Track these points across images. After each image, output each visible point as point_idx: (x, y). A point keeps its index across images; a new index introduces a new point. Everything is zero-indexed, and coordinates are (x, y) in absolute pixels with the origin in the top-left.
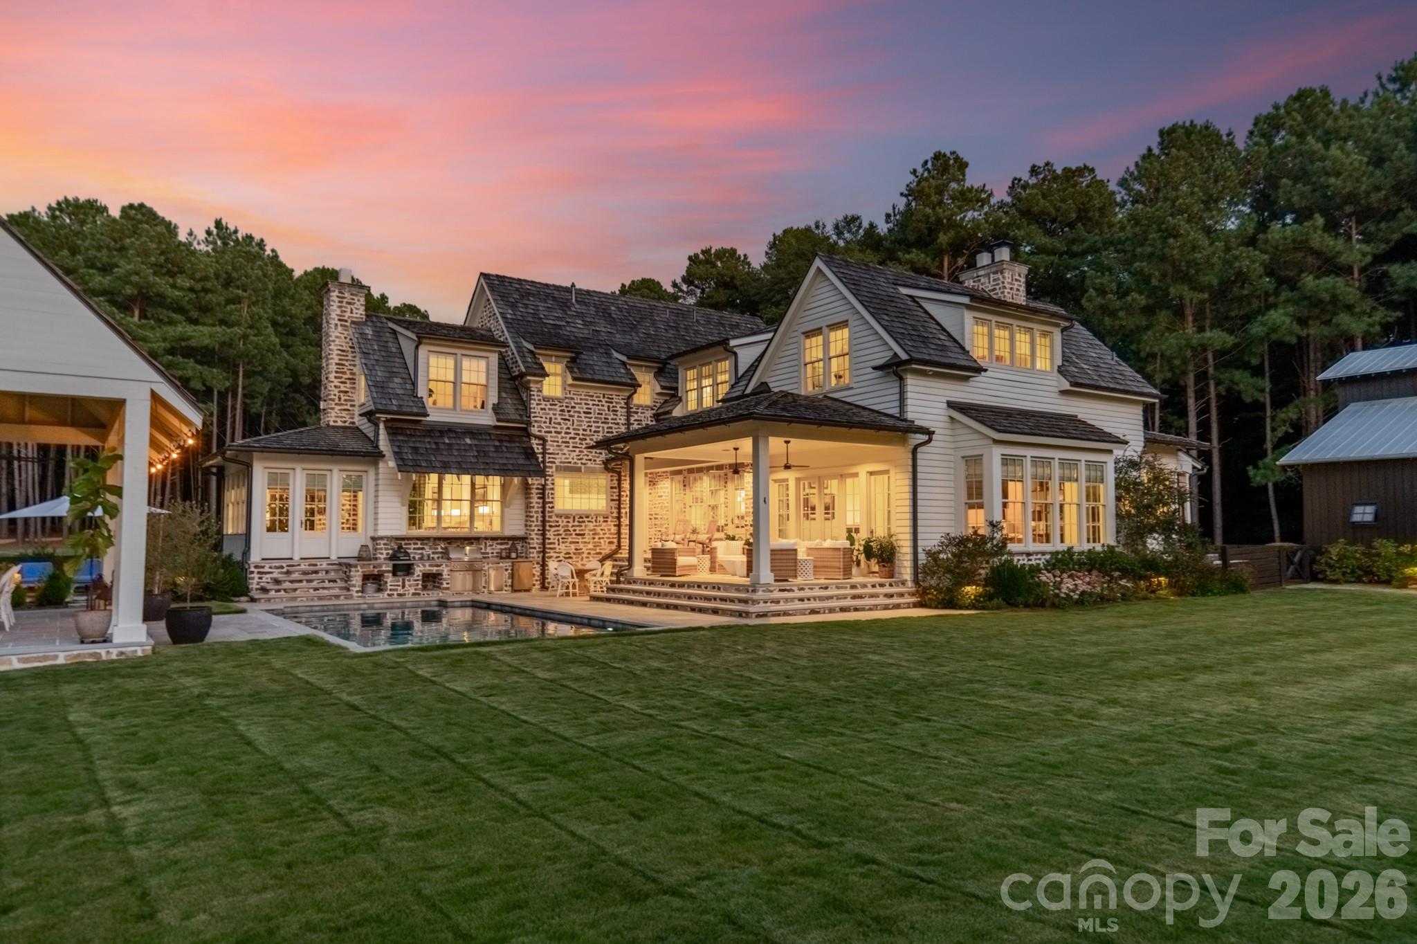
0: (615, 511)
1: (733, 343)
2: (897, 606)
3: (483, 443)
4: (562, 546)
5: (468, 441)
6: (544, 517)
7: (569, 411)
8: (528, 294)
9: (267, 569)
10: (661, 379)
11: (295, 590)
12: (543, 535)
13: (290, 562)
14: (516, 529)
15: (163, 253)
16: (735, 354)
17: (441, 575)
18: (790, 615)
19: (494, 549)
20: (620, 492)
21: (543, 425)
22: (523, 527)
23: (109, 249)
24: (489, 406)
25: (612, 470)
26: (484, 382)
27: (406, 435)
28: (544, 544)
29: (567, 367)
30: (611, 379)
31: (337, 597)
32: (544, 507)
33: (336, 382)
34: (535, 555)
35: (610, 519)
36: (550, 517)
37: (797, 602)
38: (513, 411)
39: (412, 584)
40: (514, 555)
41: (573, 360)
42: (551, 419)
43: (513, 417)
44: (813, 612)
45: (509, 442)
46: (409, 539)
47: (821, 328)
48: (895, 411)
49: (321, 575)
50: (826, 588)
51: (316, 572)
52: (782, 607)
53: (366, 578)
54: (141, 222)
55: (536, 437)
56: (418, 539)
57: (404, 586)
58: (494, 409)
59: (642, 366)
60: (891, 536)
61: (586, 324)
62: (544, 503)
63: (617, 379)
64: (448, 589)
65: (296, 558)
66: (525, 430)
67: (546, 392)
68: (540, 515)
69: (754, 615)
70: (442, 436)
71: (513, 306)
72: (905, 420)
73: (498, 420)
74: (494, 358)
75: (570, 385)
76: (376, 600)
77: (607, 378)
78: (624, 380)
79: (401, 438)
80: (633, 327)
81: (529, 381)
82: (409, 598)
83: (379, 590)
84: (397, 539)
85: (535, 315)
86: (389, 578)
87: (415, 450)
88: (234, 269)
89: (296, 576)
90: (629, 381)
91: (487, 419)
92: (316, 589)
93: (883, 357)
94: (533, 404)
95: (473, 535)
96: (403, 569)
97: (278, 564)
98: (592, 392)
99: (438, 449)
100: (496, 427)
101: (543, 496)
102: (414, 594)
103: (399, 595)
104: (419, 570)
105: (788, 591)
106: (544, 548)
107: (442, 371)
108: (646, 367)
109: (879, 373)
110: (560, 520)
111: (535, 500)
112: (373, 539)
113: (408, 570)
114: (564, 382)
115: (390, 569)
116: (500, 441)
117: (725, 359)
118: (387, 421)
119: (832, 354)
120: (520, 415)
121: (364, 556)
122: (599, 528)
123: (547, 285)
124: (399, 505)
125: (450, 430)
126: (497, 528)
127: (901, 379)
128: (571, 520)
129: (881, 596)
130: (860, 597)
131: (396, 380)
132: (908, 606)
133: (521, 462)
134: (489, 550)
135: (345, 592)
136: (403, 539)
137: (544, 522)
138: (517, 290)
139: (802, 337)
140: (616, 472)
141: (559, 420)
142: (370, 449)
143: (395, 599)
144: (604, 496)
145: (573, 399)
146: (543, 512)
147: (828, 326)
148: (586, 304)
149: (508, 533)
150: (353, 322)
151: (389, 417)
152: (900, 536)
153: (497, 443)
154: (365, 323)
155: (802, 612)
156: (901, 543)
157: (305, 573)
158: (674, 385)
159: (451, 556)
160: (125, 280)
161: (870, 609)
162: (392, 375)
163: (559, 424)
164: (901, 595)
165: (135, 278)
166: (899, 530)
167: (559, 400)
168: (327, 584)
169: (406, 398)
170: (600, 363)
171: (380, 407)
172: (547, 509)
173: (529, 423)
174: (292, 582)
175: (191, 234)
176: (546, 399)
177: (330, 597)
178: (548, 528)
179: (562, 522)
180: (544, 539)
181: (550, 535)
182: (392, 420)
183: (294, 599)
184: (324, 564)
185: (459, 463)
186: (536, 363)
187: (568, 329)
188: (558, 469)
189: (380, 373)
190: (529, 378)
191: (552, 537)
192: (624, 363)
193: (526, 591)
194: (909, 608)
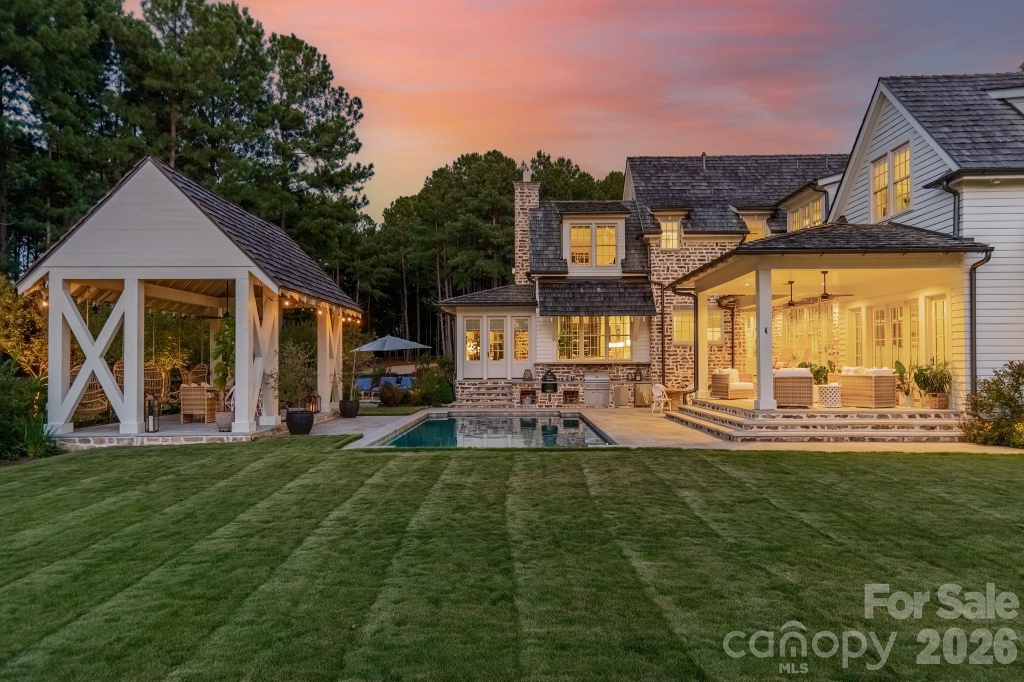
0: (729, 342)
1: (821, 182)
2: (936, 439)
3: (611, 291)
4: (680, 372)
5: (599, 290)
6: (663, 347)
7: (684, 260)
8: (664, 167)
9: (466, 386)
10: (774, 224)
11: (478, 400)
12: (663, 362)
13: (480, 381)
14: (643, 358)
15: (504, 180)
16: (826, 192)
17: (577, 392)
18: (782, 441)
19: (623, 373)
20: (733, 325)
21: (661, 273)
22: (648, 356)
23: (477, 183)
24: (619, 262)
25: (726, 307)
26: (614, 243)
27: (552, 288)
28: (663, 369)
29: (682, 223)
30: (721, 229)
31: (504, 406)
32: (663, 340)
33: (520, 254)
34: (656, 378)
35: (724, 349)
36: (669, 347)
37: (799, 428)
38: (638, 264)
39: (556, 399)
40: (638, 378)
41: (688, 217)
42: (668, 268)
43: (636, 269)
44: (813, 439)
45: (633, 288)
46: (558, 365)
47: (886, 155)
48: (949, 231)
49: (499, 390)
50: (845, 416)
51: (496, 388)
52: (780, 432)
53: (524, 393)
54: (493, 162)
55: (655, 283)
56: (565, 365)
57: (550, 400)
58: (622, 263)
59: (754, 215)
60: (946, 364)
61: (710, 185)
62: (663, 336)
63: (729, 229)
64: (583, 403)
65: (485, 378)
66: (647, 277)
67: (664, 246)
68: (660, 346)
69: (739, 439)
70: (579, 288)
71: (647, 180)
72: (961, 239)
73: (623, 272)
74: (621, 224)
75: (684, 238)
76: (530, 409)
77: (716, 229)
78: (733, 229)
79: (547, 291)
80: (757, 182)
81: (648, 239)
82: (554, 409)
83: (533, 402)
84: (549, 365)
85: (666, 184)
86: (539, 394)
87: (556, 299)
88: (547, 182)
89: (483, 391)
90: (738, 229)
91: (617, 272)
92: (492, 400)
93: (938, 173)
94: (653, 257)
95: (608, 362)
96: (549, 386)
97: (473, 382)
98: (705, 242)
99: (574, 297)
100: (624, 278)
101: (662, 331)
102: (557, 406)
103: (547, 406)
104: (561, 388)
105: (795, 417)
106: (664, 372)
107: (606, 238)
108: (758, 215)
109: (934, 192)
110: (678, 350)
111: (655, 334)
112: (536, 365)
113: (555, 388)
114: (679, 236)
115: (540, 387)
116: (625, 288)
117: (818, 199)
118: (540, 279)
119: (897, 178)
120: (643, 267)
121: (528, 377)
122: (713, 357)
123: (683, 158)
124: (551, 340)
125: (587, 283)
126: (626, 356)
127: (956, 194)
128: (688, 350)
129: (917, 428)
130: (886, 427)
131: (550, 248)
132: (952, 440)
133: (639, 304)
134: (620, 373)
135: (510, 403)
136: (554, 365)
137: (663, 351)
138: (655, 166)
139: (872, 166)
140: (729, 308)
141: (676, 268)
142: (530, 300)
143: (544, 409)
144: (719, 329)
145: (688, 249)
146: (663, 344)
147: (893, 151)
148: (715, 168)
149: (635, 361)
150: (530, 210)
151: (540, 276)
152: (956, 365)
153: (622, 290)
154: (539, 209)
155: (800, 439)
156: (957, 372)
157: (488, 389)
158: (784, 228)
159: (586, 378)
160: (483, 201)
161: (893, 441)
162: (549, 244)
163: (676, 271)
164: (948, 427)
165: (489, 199)
166: (955, 357)
167: (676, 252)
168: (501, 397)
169: (554, 261)
170: (714, 217)
171: (533, 269)
172: (666, 341)
173: (649, 272)
174: (478, 394)
175: (523, 164)
176: (664, 252)
177: (498, 406)
178: (667, 356)
179: (680, 352)
180: (664, 365)
181: (669, 362)
182: (543, 278)
183: (476, 406)
184: (503, 383)
185: (587, 307)
186: (653, 224)
187: (692, 191)
188: (675, 308)
189: (540, 245)
190: (646, 236)
191: (671, 364)
192: (737, 215)
193: (646, 406)
194: (954, 441)
